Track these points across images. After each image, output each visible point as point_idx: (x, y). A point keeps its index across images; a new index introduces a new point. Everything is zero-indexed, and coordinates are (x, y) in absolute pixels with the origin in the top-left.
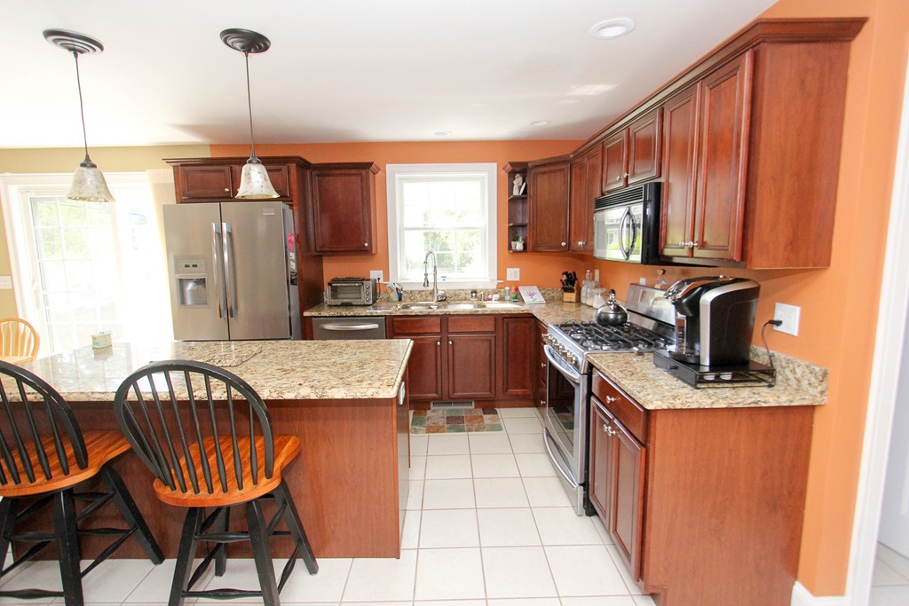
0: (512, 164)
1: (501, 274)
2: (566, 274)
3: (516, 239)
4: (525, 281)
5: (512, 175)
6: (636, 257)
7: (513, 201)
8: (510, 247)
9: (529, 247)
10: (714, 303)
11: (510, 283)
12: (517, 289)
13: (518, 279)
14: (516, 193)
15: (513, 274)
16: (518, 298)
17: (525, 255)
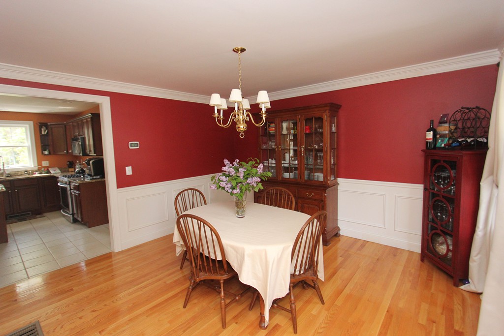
0: (40, 123)
1: (39, 164)
2: (69, 162)
3: (45, 150)
4: (51, 166)
5: (40, 127)
6: (81, 154)
7: (42, 136)
8: (43, 153)
9: (52, 153)
10: (93, 162)
11: (44, 167)
12: (48, 169)
13: (48, 165)
14: (43, 133)
15: (45, 163)
16: (49, 172)
17: (50, 156)
